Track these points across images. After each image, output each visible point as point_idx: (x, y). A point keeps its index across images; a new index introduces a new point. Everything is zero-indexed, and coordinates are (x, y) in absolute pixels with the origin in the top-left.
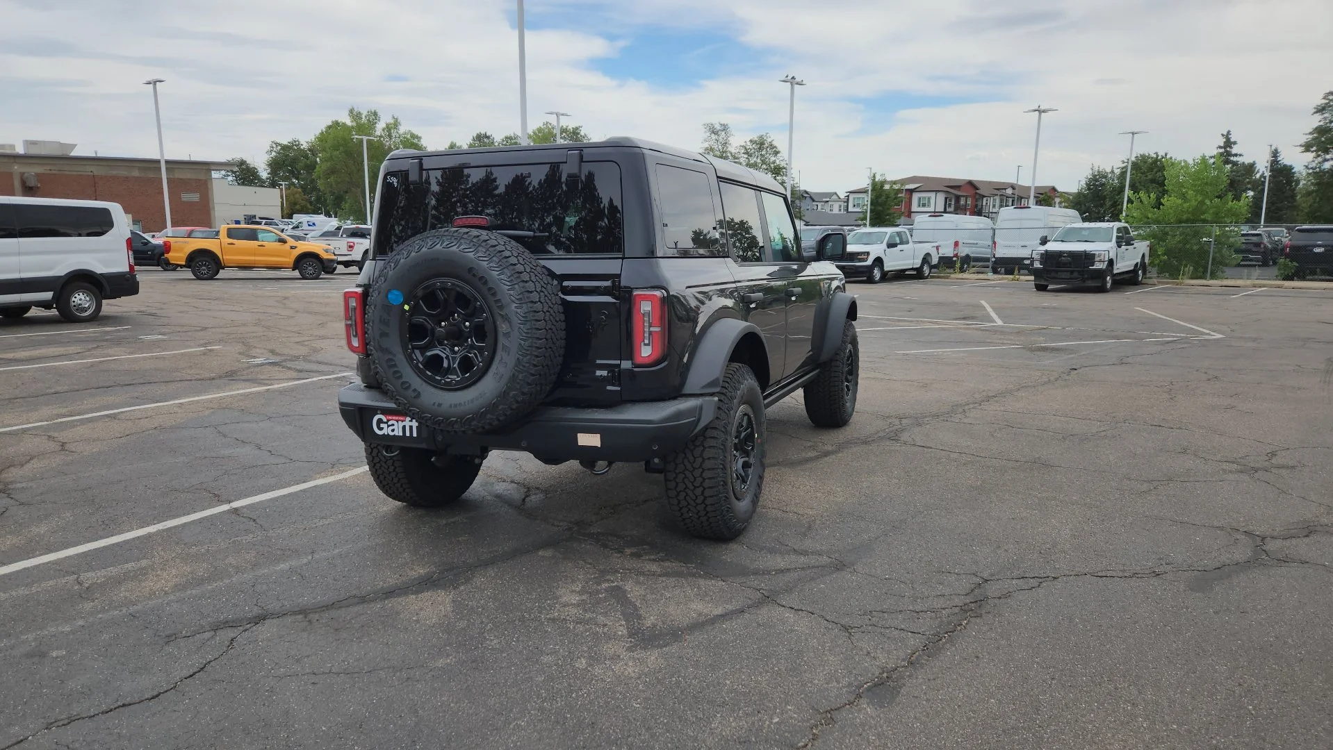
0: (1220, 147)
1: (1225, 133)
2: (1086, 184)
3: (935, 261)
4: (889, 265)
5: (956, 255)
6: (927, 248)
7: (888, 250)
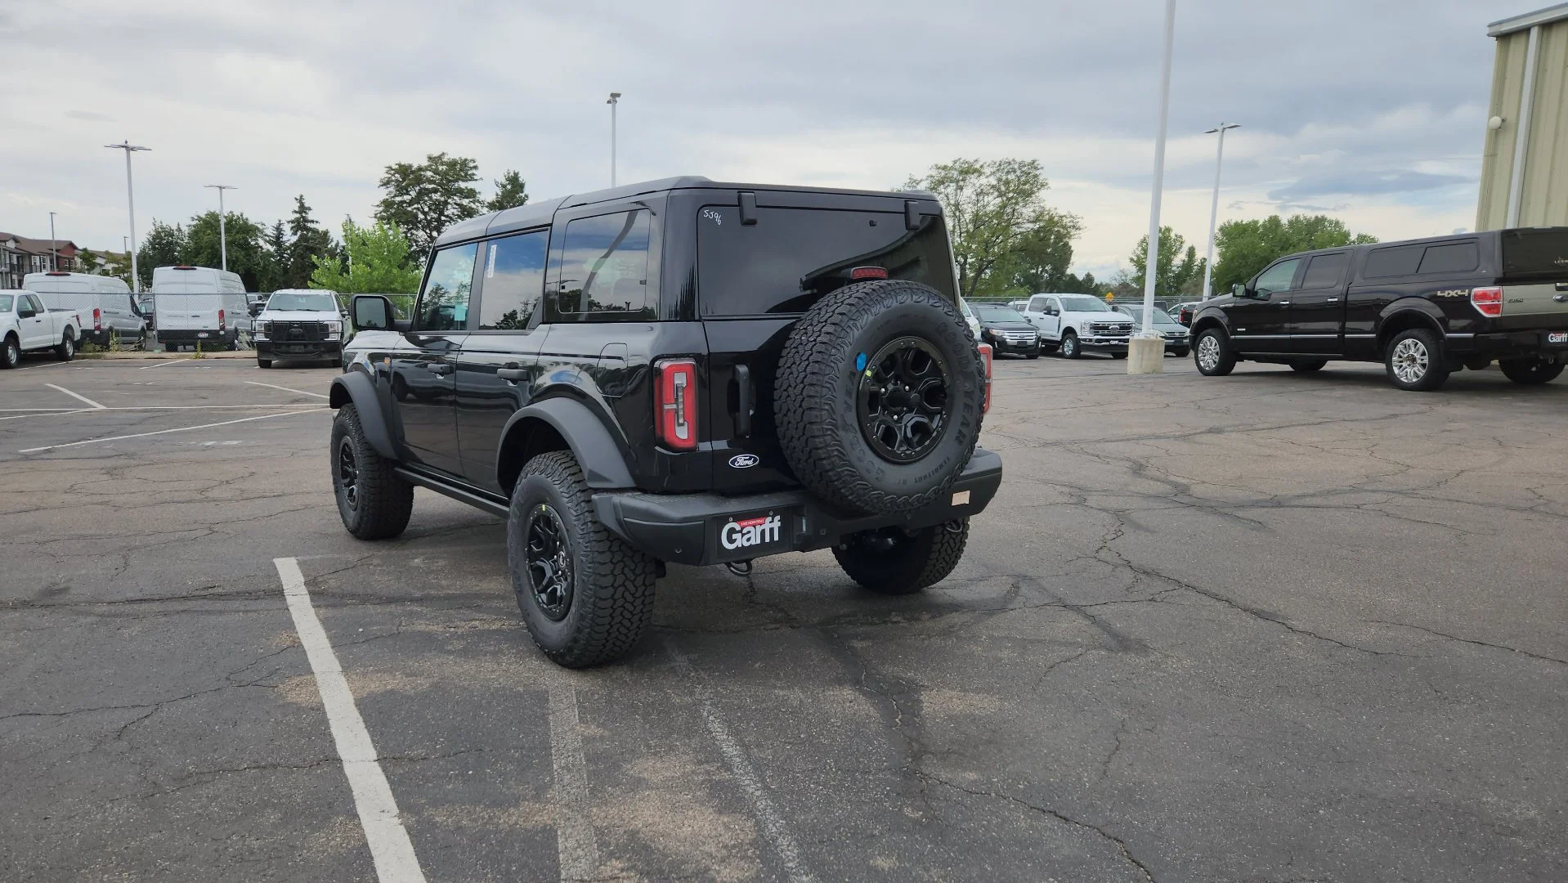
0: (296, 212)
1: (298, 198)
2: (151, 243)
3: (77, 335)
4: (27, 342)
5: (98, 328)
6: (66, 318)
7: (21, 320)
